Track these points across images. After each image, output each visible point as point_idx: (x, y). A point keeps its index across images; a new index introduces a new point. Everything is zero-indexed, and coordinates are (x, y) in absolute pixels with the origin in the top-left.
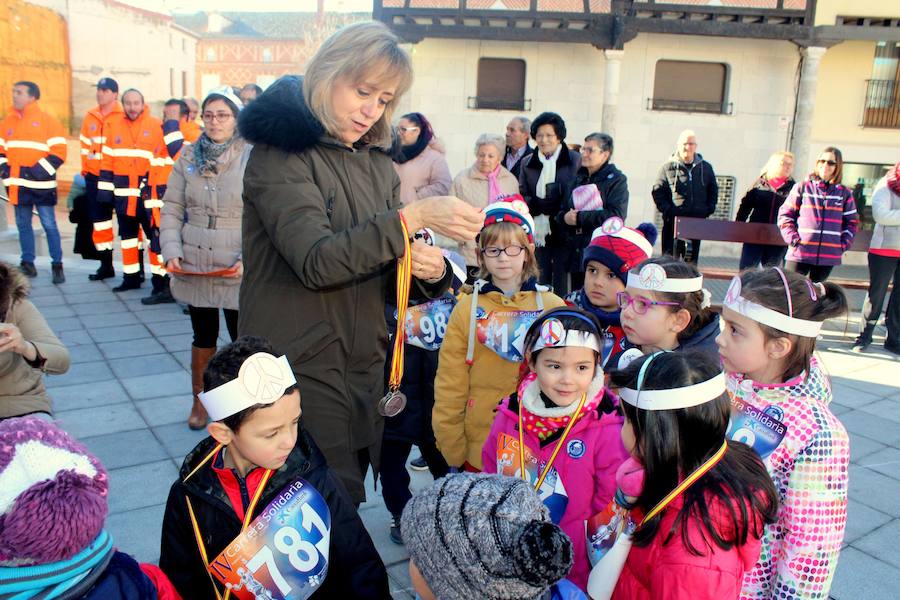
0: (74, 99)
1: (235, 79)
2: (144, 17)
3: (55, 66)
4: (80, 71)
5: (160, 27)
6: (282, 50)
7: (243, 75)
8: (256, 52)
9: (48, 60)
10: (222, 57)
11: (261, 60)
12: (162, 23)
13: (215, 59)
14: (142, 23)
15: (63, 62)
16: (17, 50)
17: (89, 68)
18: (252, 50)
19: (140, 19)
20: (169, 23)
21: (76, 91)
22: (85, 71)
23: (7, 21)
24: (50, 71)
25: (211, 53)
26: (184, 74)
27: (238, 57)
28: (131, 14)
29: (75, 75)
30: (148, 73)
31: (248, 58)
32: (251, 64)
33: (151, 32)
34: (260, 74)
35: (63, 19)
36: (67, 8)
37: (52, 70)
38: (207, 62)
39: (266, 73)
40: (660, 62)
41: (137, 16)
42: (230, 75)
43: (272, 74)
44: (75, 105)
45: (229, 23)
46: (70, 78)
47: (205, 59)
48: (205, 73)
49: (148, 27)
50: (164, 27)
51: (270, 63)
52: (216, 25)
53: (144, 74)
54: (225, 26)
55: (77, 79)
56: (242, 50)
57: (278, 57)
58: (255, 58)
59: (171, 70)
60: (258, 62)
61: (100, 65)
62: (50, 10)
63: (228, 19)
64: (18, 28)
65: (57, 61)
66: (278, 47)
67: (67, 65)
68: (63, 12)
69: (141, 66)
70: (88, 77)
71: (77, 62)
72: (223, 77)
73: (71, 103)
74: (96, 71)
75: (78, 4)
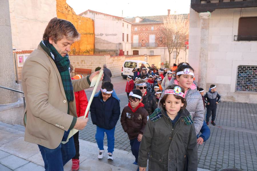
0: (95, 43)
1: (143, 36)
2: (115, 18)
3: (90, 34)
4: (97, 35)
5: (120, 21)
6: (157, 27)
7: (145, 35)
8: (149, 28)
9: (88, 32)
10: (139, 30)
11: (151, 30)
12: (120, 20)
13: (137, 31)
14: (115, 20)
15: (92, 33)
16: (79, 30)
17: (99, 34)
18: (148, 27)
19: (114, 19)
20: (123, 20)
21: (96, 41)
22: (99, 35)
23: (77, 22)
24: (88, 35)
25: (136, 29)
26: (127, 35)
27: (144, 29)
28: (112, 18)
29: (96, 36)
30: (116, 35)
31: (147, 30)
32: (148, 31)
33: (117, 23)
34: (150, 34)
35: (93, 21)
36: (94, 17)
37: (89, 35)
38: (135, 31)
39: (152, 34)
41: (114, 18)
42: (142, 35)
43: (154, 34)
44: (95, 45)
45: (142, 20)
46: (94, 36)
47: (134, 30)
48: (134, 35)
49: (117, 21)
50: (121, 21)
51: (154, 31)
52: (138, 21)
53: (115, 35)
54: (141, 21)
55: (96, 37)
56: (145, 27)
57: (156, 29)
58: (149, 29)
59: (123, 34)
60: (150, 31)
61: (102, 33)
62: (90, 18)
63: (141, 19)
64: (80, 24)
65: (91, 33)
66: (156, 26)
67: (94, 33)
68: (93, 19)
69: (114, 33)
70: (99, 37)
71: (96, 32)
72: (140, 36)
73: (94, 44)
74: (101, 35)
75: (97, 16)
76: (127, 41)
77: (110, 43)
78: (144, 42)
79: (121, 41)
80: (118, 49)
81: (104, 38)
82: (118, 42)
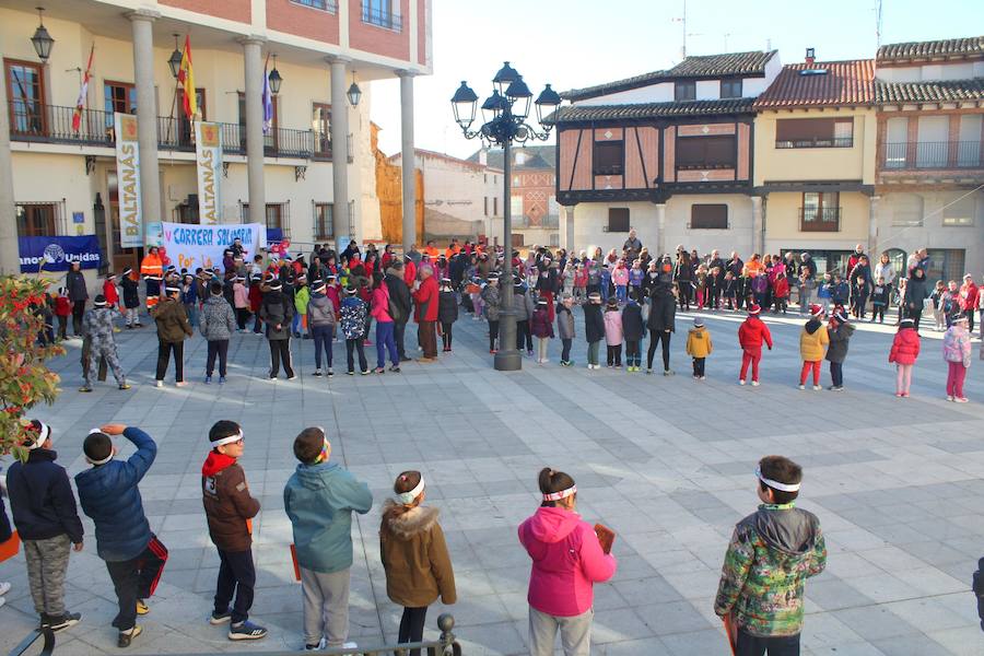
0: (425, 222)
1: (534, 199)
3: (416, 202)
4: (430, 204)
5: (478, 173)
7: (539, 195)
8: (548, 179)
10: (524, 183)
11: (552, 184)
12: (479, 171)
13: (520, 185)
14: (467, 171)
17: (435, 202)
18: (546, 178)
19: (466, 169)
20: (484, 170)
21: (426, 216)
22: (433, 204)
25: (516, 180)
26: (495, 199)
27: (536, 183)
28: (461, 167)
29: (426, 206)
30: (471, 203)
33: (473, 177)
34: (551, 195)
35: (420, 173)
36: (423, 166)
38: (514, 187)
40: (694, 206)
41: (465, 167)
42: (530, 195)
44: (425, 225)
46: (424, 208)
47: (512, 185)
49: (471, 173)
50: (481, 173)
52: (520, 160)
53: (468, 204)
54: (528, 160)
55: (427, 208)
56: (538, 178)
58: (547, 183)
59: (486, 198)
60: (549, 186)
61: (439, 199)
65: (417, 199)
67: (422, 200)
68: (421, 169)
69: (466, 198)
70: (434, 207)
71: (427, 198)
72: (525, 198)
73: (423, 224)
74: (439, 203)
75: (429, 163)
76: (495, 213)
77: (458, 220)
78: (536, 213)
79: (482, 217)
80: (474, 233)
81: (443, 209)
82: (474, 219)
